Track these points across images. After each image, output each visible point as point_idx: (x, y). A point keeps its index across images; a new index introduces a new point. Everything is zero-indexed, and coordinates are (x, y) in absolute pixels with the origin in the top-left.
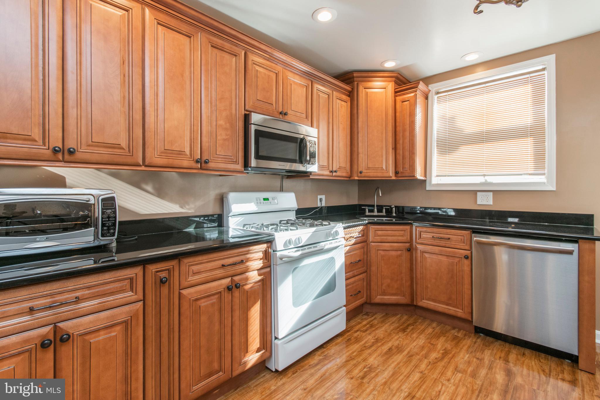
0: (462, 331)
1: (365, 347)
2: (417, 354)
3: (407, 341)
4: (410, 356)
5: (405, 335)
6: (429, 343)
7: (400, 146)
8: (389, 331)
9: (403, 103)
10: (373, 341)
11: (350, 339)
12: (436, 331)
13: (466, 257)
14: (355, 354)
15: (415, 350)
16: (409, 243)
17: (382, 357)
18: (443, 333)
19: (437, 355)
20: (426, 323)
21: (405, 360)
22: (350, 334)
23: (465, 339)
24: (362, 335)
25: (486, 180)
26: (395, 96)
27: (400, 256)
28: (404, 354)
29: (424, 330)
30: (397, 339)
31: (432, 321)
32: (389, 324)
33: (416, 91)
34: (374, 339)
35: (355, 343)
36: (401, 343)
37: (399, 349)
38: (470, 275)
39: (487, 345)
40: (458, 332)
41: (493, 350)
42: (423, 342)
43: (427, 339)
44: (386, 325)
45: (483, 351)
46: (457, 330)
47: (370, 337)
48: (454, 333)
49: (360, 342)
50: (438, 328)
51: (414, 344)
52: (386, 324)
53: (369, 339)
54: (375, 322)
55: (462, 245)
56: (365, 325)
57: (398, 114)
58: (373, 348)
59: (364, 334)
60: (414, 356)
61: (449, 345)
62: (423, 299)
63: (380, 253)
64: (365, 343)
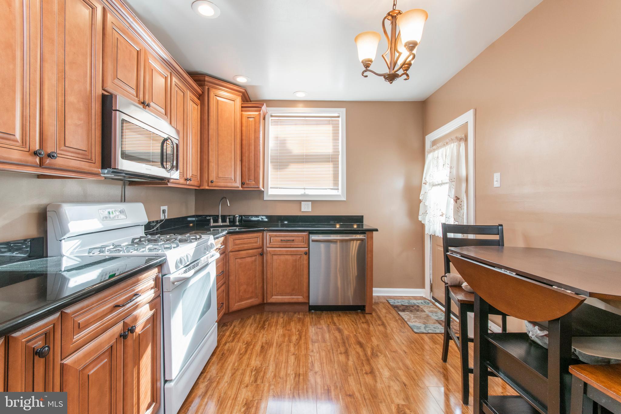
0: (300, 313)
1: (241, 354)
2: (284, 342)
3: (271, 335)
4: (279, 346)
5: (266, 331)
6: (286, 330)
7: (245, 159)
8: (252, 332)
9: (249, 119)
10: (245, 346)
11: (223, 353)
12: (285, 319)
13: (305, 253)
15: (281, 339)
16: (260, 248)
17: (260, 356)
18: (290, 320)
19: (296, 337)
20: (275, 316)
21: (278, 350)
22: (221, 349)
23: (305, 318)
24: (232, 345)
25: (305, 193)
26: (242, 111)
27: (255, 261)
28: (274, 346)
29: (277, 322)
30: (263, 337)
31: (279, 312)
32: (248, 327)
33: (260, 111)
34: (245, 345)
35: (231, 355)
36: (267, 338)
37: (269, 344)
38: (308, 267)
39: (319, 318)
40: (299, 314)
41: (324, 319)
42: (282, 331)
43: (283, 328)
44: (248, 329)
45: (319, 322)
46: (297, 313)
47: (240, 344)
48: (297, 316)
49: (235, 352)
50: (285, 316)
51: (277, 335)
52: (246, 328)
53: (240, 346)
54: (236, 329)
55: (302, 244)
56: (230, 336)
57: (244, 128)
58: (249, 352)
59: (233, 344)
60: (282, 345)
61: (299, 327)
62: (273, 296)
63: (238, 261)
64: (239, 350)
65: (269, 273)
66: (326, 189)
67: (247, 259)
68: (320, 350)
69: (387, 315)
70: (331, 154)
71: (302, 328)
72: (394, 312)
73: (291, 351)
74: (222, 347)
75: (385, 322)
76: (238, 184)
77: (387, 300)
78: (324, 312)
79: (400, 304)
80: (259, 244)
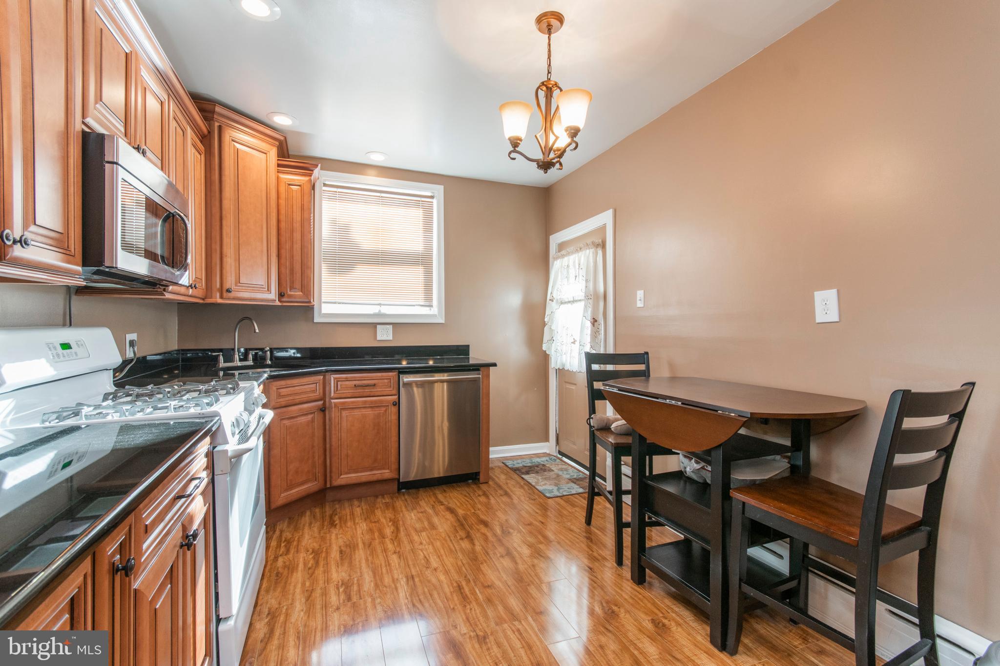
0: (385, 496)
1: (309, 568)
2: (374, 539)
3: (349, 533)
4: (369, 545)
5: (340, 529)
6: (371, 522)
7: (285, 253)
8: (316, 535)
9: (290, 186)
10: (311, 556)
11: (278, 572)
12: (364, 508)
13: (393, 404)
14: (307, 584)
15: (368, 536)
16: (320, 400)
17: (342, 564)
18: (373, 507)
19: (390, 529)
20: (347, 506)
21: (368, 552)
22: (271, 568)
23: (395, 502)
25: (380, 311)
26: (278, 171)
27: (313, 421)
28: (361, 547)
29: (352, 514)
30: (337, 538)
32: (306, 528)
34: (311, 554)
35: (292, 573)
36: (345, 538)
37: (351, 546)
38: (397, 424)
39: (416, 498)
40: (383, 497)
41: (424, 499)
42: (365, 525)
44: (306, 530)
47: (302, 555)
48: (382, 501)
50: (363, 503)
51: (359, 532)
52: (303, 529)
53: (304, 557)
54: (286, 535)
55: (388, 390)
58: (322, 563)
59: (290, 556)
60: (373, 543)
61: (390, 515)
62: (341, 475)
63: (284, 424)
64: (305, 564)
65: (334, 440)
66: (414, 306)
67: (299, 419)
68: (432, 540)
69: (508, 481)
70: (420, 252)
71: (394, 515)
72: (516, 476)
73: (390, 549)
74: (271, 564)
75: (508, 490)
76: (272, 296)
77: (503, 463)
78: (421, 489)
79: (521, 465)
80: (319, 393)
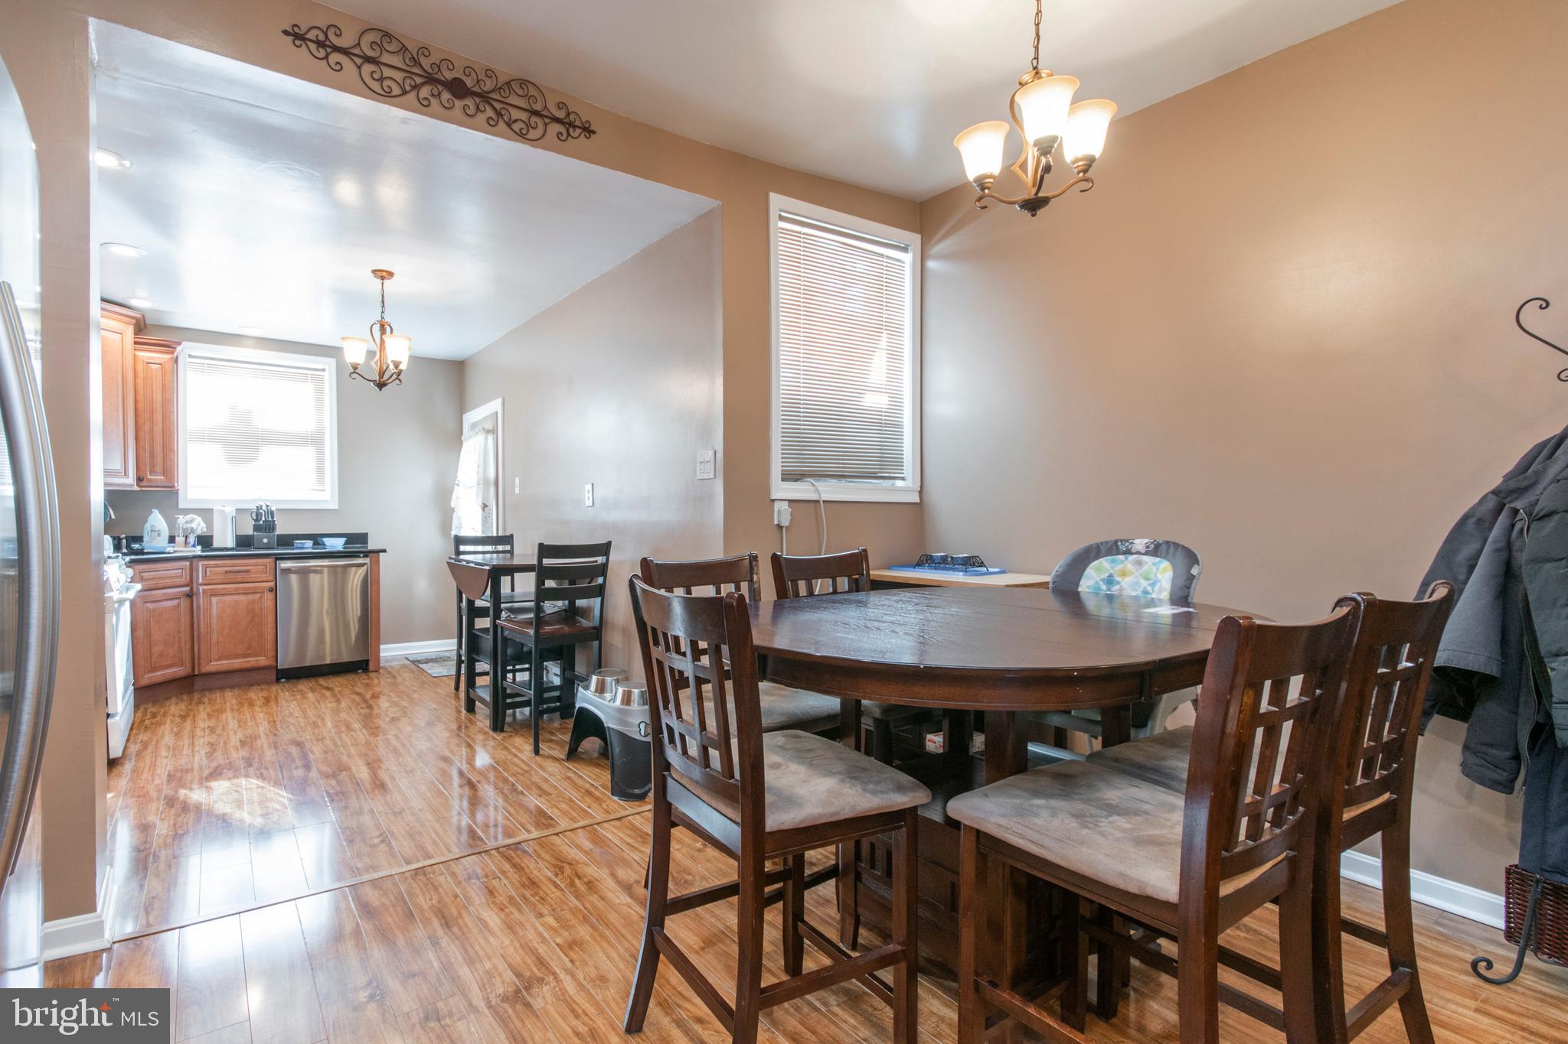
13: (271, 590)
16: (187, 586)
26: (135, 351)
27: (179, 606)
38: (274, 610)
40: (259, 685)
55: (264, 577)
62: (212, 661)
63: (147, 607)
65: (203, 626)
76: (132, 481)
80: (185, 579)
